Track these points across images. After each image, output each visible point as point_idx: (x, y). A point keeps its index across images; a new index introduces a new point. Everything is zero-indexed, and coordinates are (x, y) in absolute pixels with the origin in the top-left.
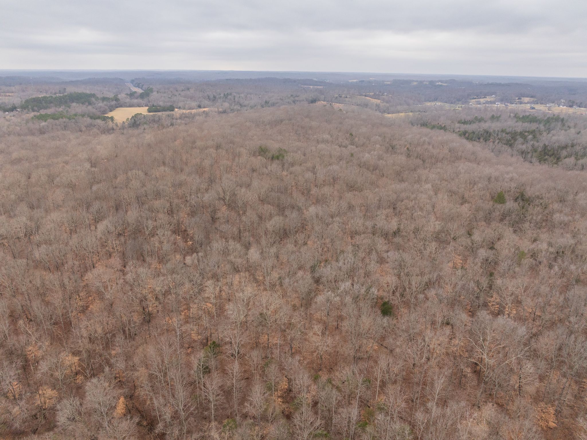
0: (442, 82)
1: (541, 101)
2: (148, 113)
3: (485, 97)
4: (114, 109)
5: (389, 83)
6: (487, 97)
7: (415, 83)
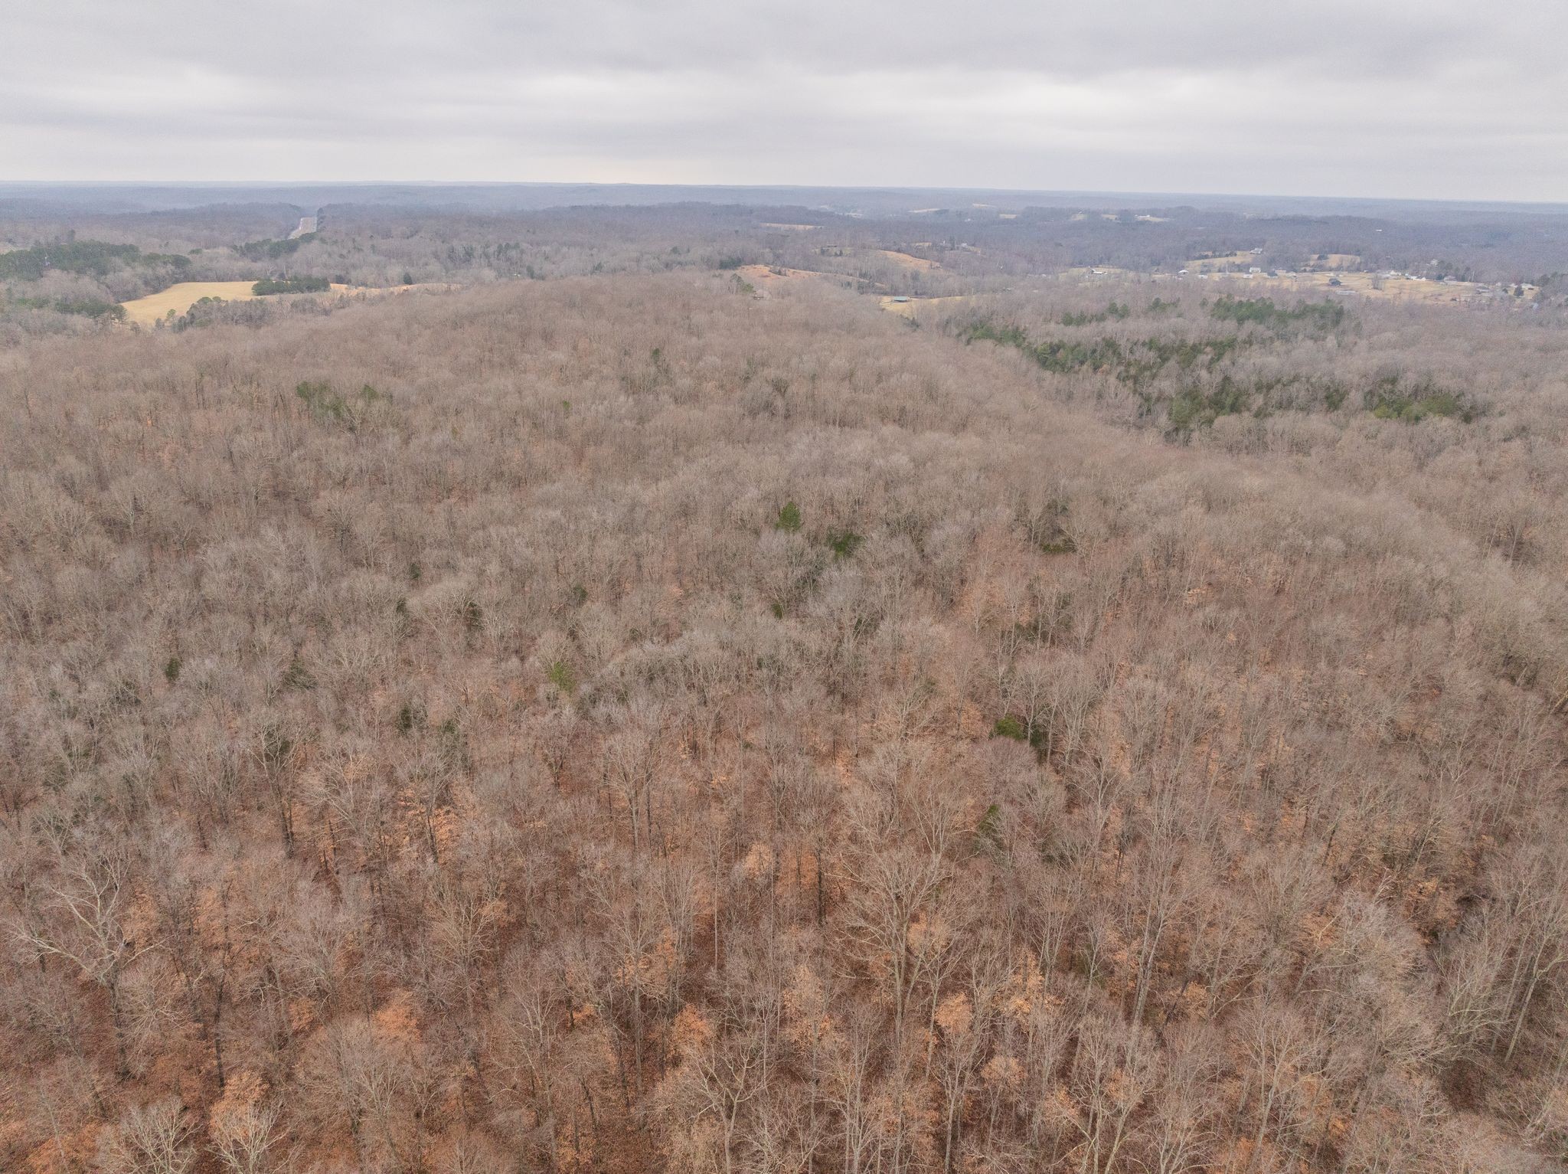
0: (1153, 213)
1: (1371, 263)
2: (255, 298)
3: (1231, 254)
4: (167, 287)
5: (1013, 217)
6: (1238, 253)
7: (1080, 217)
